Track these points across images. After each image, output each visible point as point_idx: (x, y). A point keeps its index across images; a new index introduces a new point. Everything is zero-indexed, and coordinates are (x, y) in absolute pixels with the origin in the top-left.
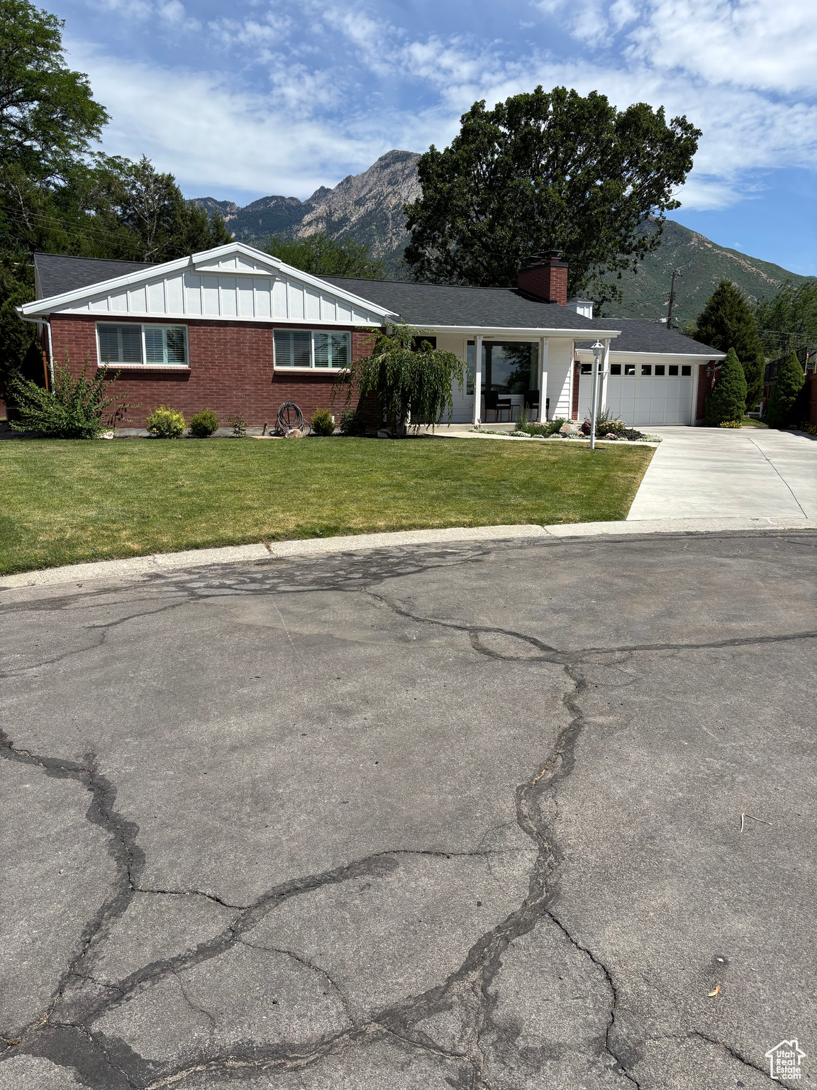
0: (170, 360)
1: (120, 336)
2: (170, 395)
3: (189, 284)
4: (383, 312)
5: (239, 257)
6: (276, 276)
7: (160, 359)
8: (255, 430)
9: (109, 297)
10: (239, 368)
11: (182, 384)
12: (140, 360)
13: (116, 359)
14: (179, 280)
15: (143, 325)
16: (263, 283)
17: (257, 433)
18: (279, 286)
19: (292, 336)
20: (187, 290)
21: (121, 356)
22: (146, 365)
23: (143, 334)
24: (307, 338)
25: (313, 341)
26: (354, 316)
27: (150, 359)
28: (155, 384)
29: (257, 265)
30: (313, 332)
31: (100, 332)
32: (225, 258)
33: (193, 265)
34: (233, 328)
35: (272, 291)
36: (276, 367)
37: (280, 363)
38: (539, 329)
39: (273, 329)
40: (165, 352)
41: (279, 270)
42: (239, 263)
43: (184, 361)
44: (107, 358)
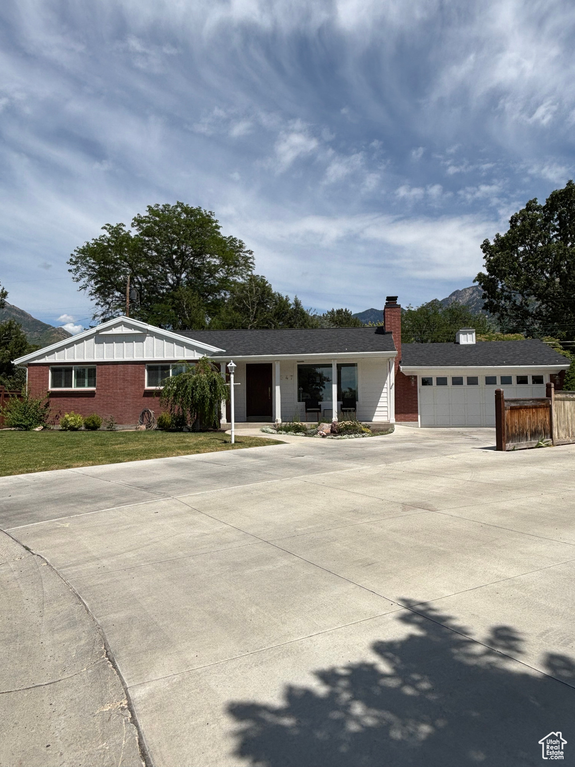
0: (89, 386)
1: (63, 373)
2: (84, 405)
3: (96, 342)
4: (215, 349)
5: (123, 324)
6: (147, 333)
7: (84, 386)
8: (132, 426)
9: (56, 353)
10: (124, 389)
11: (91, 399)
12: (71, 386)
13: (60, 386)
14: (93, 340)
15: (73, 366)
16: (140, 337)
17: (133, 428)
18: (149, 339)
19: (160, 368)
20: (95, 345)
21: (63, 384)
22: (74, 388)
23: (73, 371)
24: (168, 368)
25: (171, 371)
26: (196, 353)
27: (78, 385)
28: (76, 399)
29: (134, 328)
30: (171, 365)
31: (52, 371)
32: (116, 326)
33: (98, 332)
34: (121, 366)
35: (144, 342)
36: (147, 388)
37: (149, 385)
38: (336, 353)
39: (146, 365)
40: (86, 381)
41: (147, 329)
42: (124, 328)
43: (94, 386)
44: (54, 386)
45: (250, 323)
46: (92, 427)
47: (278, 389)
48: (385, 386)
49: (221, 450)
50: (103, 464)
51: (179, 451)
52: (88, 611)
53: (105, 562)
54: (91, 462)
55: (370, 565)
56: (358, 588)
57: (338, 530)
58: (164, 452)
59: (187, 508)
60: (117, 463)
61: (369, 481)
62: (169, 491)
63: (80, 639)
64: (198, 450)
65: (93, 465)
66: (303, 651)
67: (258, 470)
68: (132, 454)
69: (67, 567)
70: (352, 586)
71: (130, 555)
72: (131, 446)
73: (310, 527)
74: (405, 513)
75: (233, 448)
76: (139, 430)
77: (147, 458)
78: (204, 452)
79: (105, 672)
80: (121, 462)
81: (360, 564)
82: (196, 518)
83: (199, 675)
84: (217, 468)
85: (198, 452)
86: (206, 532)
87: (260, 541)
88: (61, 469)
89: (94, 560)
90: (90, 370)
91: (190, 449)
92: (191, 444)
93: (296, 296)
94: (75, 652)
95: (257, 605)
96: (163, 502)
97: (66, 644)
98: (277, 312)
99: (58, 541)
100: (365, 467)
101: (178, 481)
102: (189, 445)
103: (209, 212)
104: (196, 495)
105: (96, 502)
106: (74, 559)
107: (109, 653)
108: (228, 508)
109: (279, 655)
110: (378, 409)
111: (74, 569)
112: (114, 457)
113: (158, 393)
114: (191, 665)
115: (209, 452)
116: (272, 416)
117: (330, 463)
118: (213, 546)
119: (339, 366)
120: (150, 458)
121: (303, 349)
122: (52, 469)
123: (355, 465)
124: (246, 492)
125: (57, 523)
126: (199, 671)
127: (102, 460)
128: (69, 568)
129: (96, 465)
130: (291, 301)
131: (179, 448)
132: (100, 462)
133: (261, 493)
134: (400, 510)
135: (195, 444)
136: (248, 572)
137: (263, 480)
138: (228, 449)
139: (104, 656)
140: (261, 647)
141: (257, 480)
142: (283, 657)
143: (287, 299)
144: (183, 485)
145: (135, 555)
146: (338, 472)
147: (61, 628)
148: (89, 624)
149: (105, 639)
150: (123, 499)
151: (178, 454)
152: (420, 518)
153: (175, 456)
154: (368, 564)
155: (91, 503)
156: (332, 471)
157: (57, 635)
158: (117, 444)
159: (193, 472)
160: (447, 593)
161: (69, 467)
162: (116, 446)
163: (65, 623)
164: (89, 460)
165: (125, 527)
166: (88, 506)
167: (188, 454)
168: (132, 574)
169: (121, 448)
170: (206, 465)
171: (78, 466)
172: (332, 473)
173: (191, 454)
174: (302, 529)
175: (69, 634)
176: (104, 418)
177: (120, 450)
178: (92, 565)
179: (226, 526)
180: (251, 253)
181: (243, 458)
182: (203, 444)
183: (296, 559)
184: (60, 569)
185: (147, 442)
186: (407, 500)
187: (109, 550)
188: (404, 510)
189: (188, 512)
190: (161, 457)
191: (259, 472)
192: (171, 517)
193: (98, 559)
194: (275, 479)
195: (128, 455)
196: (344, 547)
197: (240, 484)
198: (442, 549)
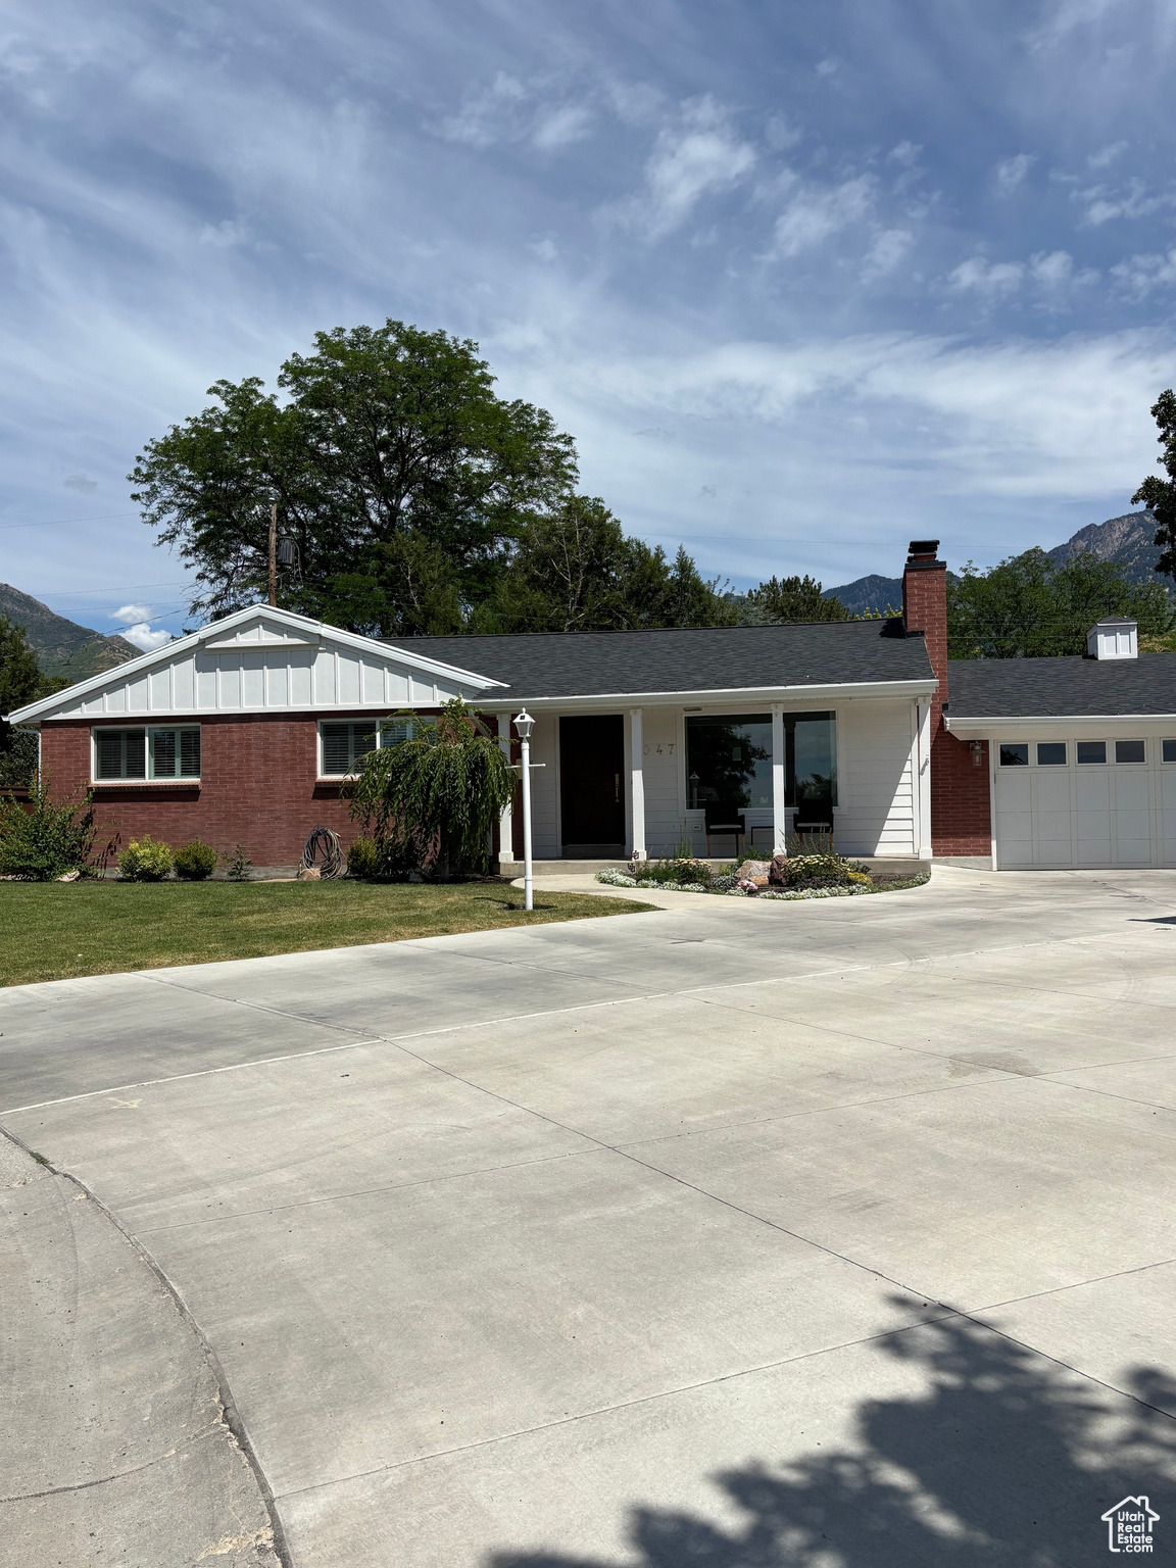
0: (185, 772)
1: (124, 743)
2: (174, 821)
3: (200, 668)
4: (483, 682)
5: (263, 624)
6: (319, 645)
7: (171, 773)
8: (287, 870)
9: (104, 694)
10: (267, 780)
11: (189, 804)
12: (142, 775)
13: (117, 775)
14: (190, 663)
15: (147, 727)
16: (302, 655)
17: (289, 874)
18: (324, 659)
19: (351, 730)
20: (198, 675)
21: (124, 770)
22: (149, 780)
23: (147, 739)
24: (371, 729)
25: (378, 735)
26: (437, 692)
27: (158, 773)
28: (156, 806)
29: (288, 633)
30: (378, 720)
31: (97, 740)
32: (244, 627)
33: (203, 642)
34: (259, 723)
35: (314, 667)
36: (321, 777)
37: (328, 770)
38: (783, 688)
39: (320, 721)
40: (178, 762)
41: (320, 635)
42: (263, 632)
43: (197, 773)
44: (102, 774)
45: (569, 617)
46: (194, 871)
47: (637, 778)
48: (907, 767)
49: (501, 927)
50: (219, 960)
51: (400, 929)
52: (182, 1309)
53: (223, 1192)
54: (190, 956)
55: (868, 1207)
56: (840, 1264)
57: (787, 1121)
58: (364, 931)
59: (419, 1065)
60: (253, 957)
61: (864, 1001)
62: (376, 1023)
63: (163, 1378)
64: (445, 926)
65: (195, 962)
66: (702, 1415)
67: (591, 973)
68: (287, 937)
69: (134, 1203)
70: (824, 1257)
71: (284, 1176)
72: (288, 918)
73: (718, 1113)
74: (959, 1081)
75: (530, 922)
76: (305, 879)
77: (323, 946)
78: (460, 932)
79: (221, 1460)
80: (260, 954)
81: (846, 1204)
82: (440, 1089)
83: (447, 1468)
84: (490, 969)
85: (446, 932)
86: (463, 1123)
87: (597, 1146)
88: (121, 971)
89: (196, 1188)
90: (186, 735)
91: (426, 924)
92: (429, 912)
93: (681, 548)
94: (150, 1410)
95: (589, 1299)
96: (361, 1051)
97: (128, 1390)
98: (635, 587)
99: (113, 1142)
100: (856, 968)
101: (396, 1000)
102: (424, 913)
103: (466, 342)
104: (441, 1035)
105: (204, 1051)
106: (152, 1185)
107: (231, 1413)
108: (516, 1067)
109: (644, 1424)
110: (888, 825)
111: (150, 1209)
112: (244, 944)
113: (349, 790)
114: (428, 1445)
115: (472, 930)
116: (624, 843)
117: (767, 956)
118: (482, 1156)
119: (790, 720)
120: (330, 946)
121: (699, 678)
122: (101, 973)
123: (830, 963)
124: (561, 1028)
125: (112, 1099)
126: (447, 1459)
127: (216, 951)
128: (139, 1206)
129: (203, 961)
130: (670, 561)
131: (400, 921)
132: (212, 956)
133: (597, 1029)
134: (945, 1074)
135: (438, 912)
136: (566, 1221)
137: (605, 996)
138: (518, 924)
139: (219, 1420)
140: (599, 1404)
141: (589, 999)
142: (654, 1430)
143: (660, 555)
144: (411, 1010)
145: (294, 1176)
146: (788, 980)
147: (117, 1351)
148: (183, 1341)
149: (221, 1379)
150: (267, 1043)
151: (398, 936)
152: (995, 1092)
153: (390, 941)
154: (865, 1206)
155: (189, 1053)
156: (775, 977)
157: (108, 1368)
158: (252, 913)
159: (431, 978)
160: (1067, 1278)
161: (139, 966)
162: (250, 918)
163: (128, 1339)
164: (185, 950)
165: (270, 1110)
166: (185, 1059)
167: (421, 935)
168: (287, 1221)
169: (262, 921)
170: (465, 961)
171: (160, 965)
172: (773, 981)
173: (427, 936)
174: (699, 1118)
175: (135, 1365)
176: (219, 851)
177: (260, 926)
178: (192, 1200)
179: (512, 1109)
180: (569, 441)
181: (552, 945)
182: (457, 911)
183: (686, 1190)
184: (117, 1207)
185: (323, 909)
186: (963, 1050)
187: (232, 1165)
188: (956, 1072)
189: (423, 1074)
190: (357, 943)
191: (593, 978)
192: (379, 1086)
193: (207, 1185)
194: (632, 995)
195: (278, 937)
196: (805, 1164)
197: (545, 1007)
198: (1053, 1169)
